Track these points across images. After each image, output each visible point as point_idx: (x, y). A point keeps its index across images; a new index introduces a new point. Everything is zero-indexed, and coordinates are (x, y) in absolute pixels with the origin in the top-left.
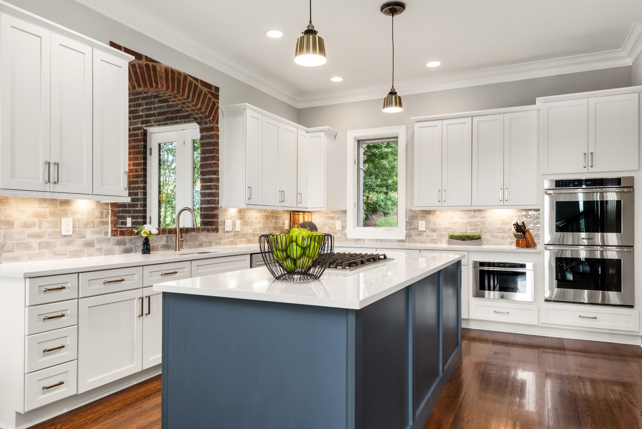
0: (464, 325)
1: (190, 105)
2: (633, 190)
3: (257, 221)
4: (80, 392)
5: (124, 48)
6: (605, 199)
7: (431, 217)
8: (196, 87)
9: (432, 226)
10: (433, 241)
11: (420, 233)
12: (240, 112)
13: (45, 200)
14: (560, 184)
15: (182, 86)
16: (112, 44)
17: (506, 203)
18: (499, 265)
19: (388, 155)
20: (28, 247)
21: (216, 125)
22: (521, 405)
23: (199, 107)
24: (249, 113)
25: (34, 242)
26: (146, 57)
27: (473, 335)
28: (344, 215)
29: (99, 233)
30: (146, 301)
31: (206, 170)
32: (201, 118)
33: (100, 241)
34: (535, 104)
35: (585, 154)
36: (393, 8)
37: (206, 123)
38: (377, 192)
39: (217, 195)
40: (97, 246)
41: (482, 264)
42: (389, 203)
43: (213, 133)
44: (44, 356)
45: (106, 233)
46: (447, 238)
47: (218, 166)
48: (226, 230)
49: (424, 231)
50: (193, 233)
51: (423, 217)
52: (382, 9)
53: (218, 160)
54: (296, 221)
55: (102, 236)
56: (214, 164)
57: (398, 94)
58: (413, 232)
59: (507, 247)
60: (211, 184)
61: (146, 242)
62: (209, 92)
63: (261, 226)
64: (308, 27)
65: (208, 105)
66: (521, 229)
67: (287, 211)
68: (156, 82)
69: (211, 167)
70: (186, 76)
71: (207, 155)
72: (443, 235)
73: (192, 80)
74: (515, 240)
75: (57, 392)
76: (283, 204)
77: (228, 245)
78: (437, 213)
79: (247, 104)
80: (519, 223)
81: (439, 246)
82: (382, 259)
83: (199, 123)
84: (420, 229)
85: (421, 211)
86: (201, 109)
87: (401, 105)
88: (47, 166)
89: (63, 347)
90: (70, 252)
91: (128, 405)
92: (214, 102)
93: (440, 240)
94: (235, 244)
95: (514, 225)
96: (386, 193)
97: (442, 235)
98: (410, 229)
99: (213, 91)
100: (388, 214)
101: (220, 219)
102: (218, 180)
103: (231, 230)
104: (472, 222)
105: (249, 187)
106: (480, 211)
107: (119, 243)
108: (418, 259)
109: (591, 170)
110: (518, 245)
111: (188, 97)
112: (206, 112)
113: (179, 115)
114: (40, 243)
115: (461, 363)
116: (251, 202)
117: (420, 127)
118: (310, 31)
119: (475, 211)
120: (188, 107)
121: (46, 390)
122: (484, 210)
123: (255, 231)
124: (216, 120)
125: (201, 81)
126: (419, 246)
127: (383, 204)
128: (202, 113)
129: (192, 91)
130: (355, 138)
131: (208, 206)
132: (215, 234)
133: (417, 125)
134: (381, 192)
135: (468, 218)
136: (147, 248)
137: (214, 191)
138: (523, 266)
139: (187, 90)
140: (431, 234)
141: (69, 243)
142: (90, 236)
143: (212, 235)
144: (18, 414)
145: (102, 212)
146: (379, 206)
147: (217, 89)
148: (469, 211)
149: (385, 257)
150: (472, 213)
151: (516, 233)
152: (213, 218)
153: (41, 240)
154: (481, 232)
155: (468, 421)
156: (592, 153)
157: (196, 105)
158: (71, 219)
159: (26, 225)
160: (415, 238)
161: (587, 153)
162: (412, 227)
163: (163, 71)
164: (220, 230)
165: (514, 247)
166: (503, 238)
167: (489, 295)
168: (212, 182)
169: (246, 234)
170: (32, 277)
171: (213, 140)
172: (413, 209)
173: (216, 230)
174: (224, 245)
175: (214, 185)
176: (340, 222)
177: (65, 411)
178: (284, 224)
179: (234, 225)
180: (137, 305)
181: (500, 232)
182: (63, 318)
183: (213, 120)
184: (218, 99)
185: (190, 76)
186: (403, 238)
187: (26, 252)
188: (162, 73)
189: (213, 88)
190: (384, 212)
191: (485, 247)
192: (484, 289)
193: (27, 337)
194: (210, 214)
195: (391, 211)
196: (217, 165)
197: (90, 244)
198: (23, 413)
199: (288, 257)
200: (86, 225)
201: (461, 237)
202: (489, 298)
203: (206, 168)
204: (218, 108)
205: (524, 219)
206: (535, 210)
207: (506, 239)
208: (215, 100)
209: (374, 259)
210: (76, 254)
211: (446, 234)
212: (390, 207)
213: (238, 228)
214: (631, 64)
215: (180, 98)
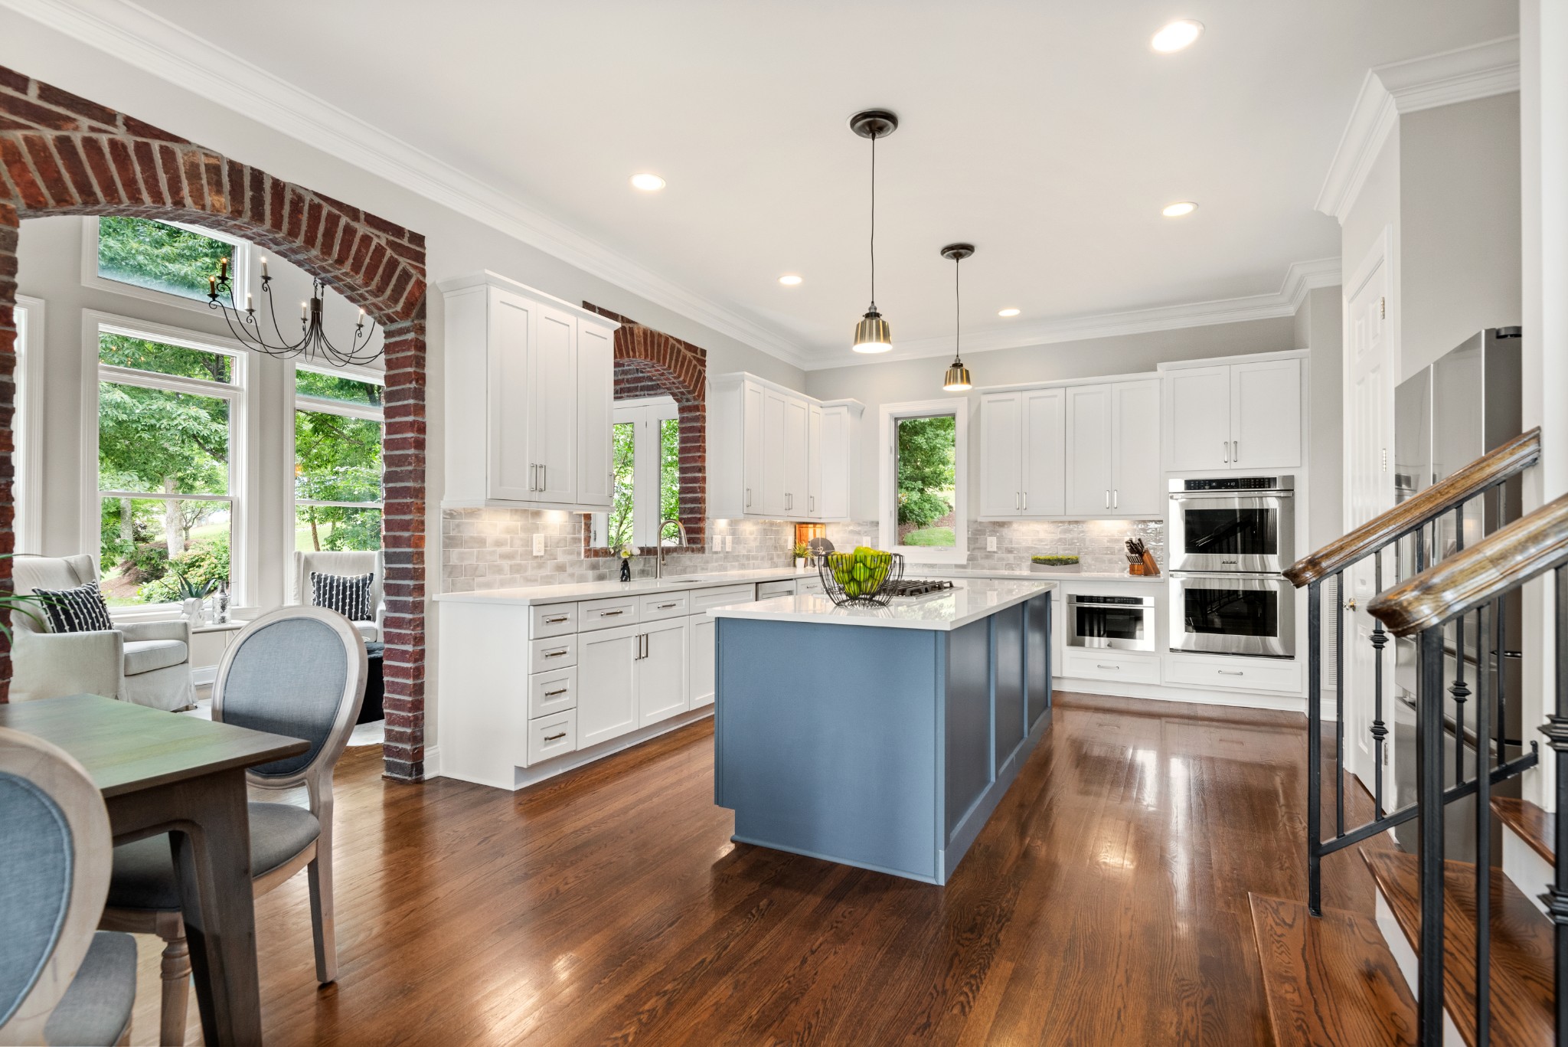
0: (1055, 686)
1: (670, 377)
2: (1293, 495)
3: (752, 537)
4: (579, 749)
5: (599, 308)
6: (1265, 507)
7: (1005, 531)
8: (679, 351)
9: (1006, 545)
10: (1010, 567)
11: (989, 555)
12: (736, 385)
13: (516, 511)
14: (1192, 485)
15: (662, 352)
16: (587, 305)
17: (1115, 512)
18: (1105, 600)
19: (925, 428)
20: (499, 570)
21: (702, 403)
22: (1138, 800)
23: (681, 379)
24: (748, 385)
25: (506, 564)
26: (622, 317)
27: (1067, 699)
28: (875, 528)
29: (570, 553)
30: (644, 639)
31: (688, 465)
32: (682, 393)
33: (572, 564)
34: (1156, 370)
35: (1226, 443)
36: (957, 253)
37: (688, 400)
38: (907, 488)
39: (702, 500)
40: (569, 570)
41: (1080, 599)
42: (927, 506)
43: (698, 413)
44: (546, 700)
45: (579, 554)
46: (1030, 562)
47: (704, 461)
48: (714, 550)
49: (994, 552)
50: (675, 555)
51: (993, 533)
52: (943, 252)
53: (704, 452)
54: (803, 538)
55: (574, 557)
56: (699, 457)
57: (965, 367)
58: (978, 554)
59: (1117, 575)
60: (695, 485)
61: (625, 565)
62: (694, 357)
63: (758, 544)
64: (870, 309)
65: (693, 375)
66: (1137, 549)
67: (791, 522)
68: (634, 350)
69: (696, 461)
70: (667, 338)
71: (689, 445)
72: (1023, 557)
73: (675, 342)
74: (1128, 564)
75: (558, 745)
76: (791, 513)
77: (716, 571)
78: (1015, 526)
79: (746, 373)
80: (1134, 541)
81: (1017, 573)
82: (946, 588)
83: (677, 400)
84: (989, 549)
85: (991, 522)
86: (684, 381)
87: (968, 380)
88: (534, 469)
89: (565, 691)
90: (541, 578)
91: (633, 767)
92: (700, 370)
93: (1018, 565)
94: (725, 569)
95: (1127, 543)
96: (922, 491)
97: (1021, 558)
98: (974, 549)
99: (699, 356)
100: (925, 524)
101: (707, 534)
102: (704, 479)
103: (720, 549)
104: (1065, 539)
105: (748, 490)
106: (1077, 522)
107: (594, 567)
108: (986, 593)
109: (1234, 465)
110: (1132, 571)
111: (669, 367)
112: (690, 385)
113: (639, 385)
114: (511, 566)
115: (1052, 730)
116: (751, 510)
117: (989, 402)
118: (873, 315)
119: (1070, 522)
120: (668, 379)
121: (548, 741)
122: (1083, 522)
123: (749, 551)
124: (702, 396)
125: (685, 343)
126: (987, 572)
127: (916, 508)
128: (684, 387)
129: (674, 358)
130: (891, 415)
131: (690, 516)
132: (700, 555)
133: (985, 399)
134: (913, 489)
135: (1060, 533)
136: (626, 575)
137: (699, 495)
138: (1139, 601)
139: (668, 357)
140: (1005, 555)
141: (540, 566)
142: (562, 558)
143: (698, 556)
144: (519, 769)
145: (574, 526)
146: (911, 512)
147: (704, 352)
148: (1061, 522)
149: (951, 586)
150: (1066, 526)
151: (1129, 554)
152: (698, 533)
153: (513, 562)
154: (1079, 553)
155: (1063, 787)
156: (1236, 442)
157: (679, 376)
158: (543, 535)
159: (499, 543)
160: (981, 562)
161: (1228, 441)
162: (978, 545)
163: (641, 334)
164: (707, 551)
165: (1127, 575)
166: (1110, 561)
167: (1091, 643)
168: (696, 483)
169: (738, 556)
170: (537, 605)
171: (699, 424)
172: (980, 519)
173: (702, 550)
174: (712, 571)
175: (700, 487)
176: (869, 538)
177: (561, 771)
178: (786, 541)
179: (724, 542)
180: (633, 644)
181: (1107, 554)
182: (564, 656)
183: (699, 396)
184: (705, 366)
185: (672, 337)
186: (964, 562)
187: (498, 577)
188: (640, 336)
189: (699, 351)
190: (918, 522)
191: (1084, 575)
192: (1084, 635)
193: (530, 677)
194: (695, 528)
195: (930, 520)
196: (702, 459)
197: (561, 568)
198: (525, 767)
199: (853, 579)
200: (557, 544)
201: (1049, 560)
202: (1091, 646)
203: (688, 463)
204: (704, 378)
205: (1142, 535)
206: (1156, 522)
207: (1116, 563)
208: (701, 368)
209: (938, 587)
210: (548, 580)
211: (1029, 556)
212: (928, 513)
213: (728, 548)
214: (1294, 314)
215: (659, 368)
